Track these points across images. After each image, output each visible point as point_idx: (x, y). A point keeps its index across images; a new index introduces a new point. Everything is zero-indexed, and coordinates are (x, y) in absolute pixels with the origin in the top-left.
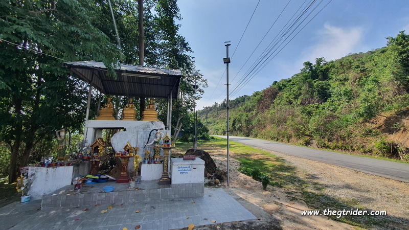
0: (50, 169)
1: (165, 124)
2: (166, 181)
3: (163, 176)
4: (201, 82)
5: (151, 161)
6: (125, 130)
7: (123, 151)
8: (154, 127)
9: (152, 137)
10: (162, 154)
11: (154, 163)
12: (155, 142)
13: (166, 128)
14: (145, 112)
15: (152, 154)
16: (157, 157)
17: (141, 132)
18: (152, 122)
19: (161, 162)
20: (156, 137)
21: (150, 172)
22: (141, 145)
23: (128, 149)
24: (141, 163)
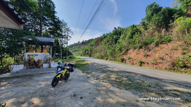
0: (17, 65)
1: (50, 54)
2: (50, 67)
3: (49, 66)
4: (70, 33)
5: (46, 63)
6: (37, 55)
7: (38, 61)
8: (46, 55)
9: (46, 57)
10: (49, 61)
11: (47, 63)
12: (47, 59)
13: (50, 55)
14: (43, 50)
15: (46, 61)
16: (47, 62)
17: (43, 56)
18: (46, 53)
19: (49, 63)
20: (47, 57)
21: (45, 66)
22: (43, 59)
23: (39, 60)
24: (43, 64)
